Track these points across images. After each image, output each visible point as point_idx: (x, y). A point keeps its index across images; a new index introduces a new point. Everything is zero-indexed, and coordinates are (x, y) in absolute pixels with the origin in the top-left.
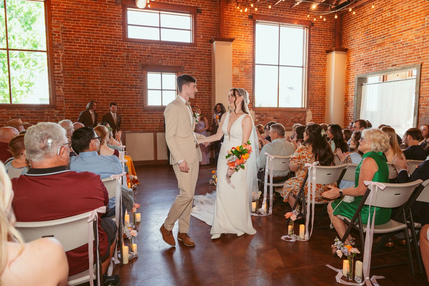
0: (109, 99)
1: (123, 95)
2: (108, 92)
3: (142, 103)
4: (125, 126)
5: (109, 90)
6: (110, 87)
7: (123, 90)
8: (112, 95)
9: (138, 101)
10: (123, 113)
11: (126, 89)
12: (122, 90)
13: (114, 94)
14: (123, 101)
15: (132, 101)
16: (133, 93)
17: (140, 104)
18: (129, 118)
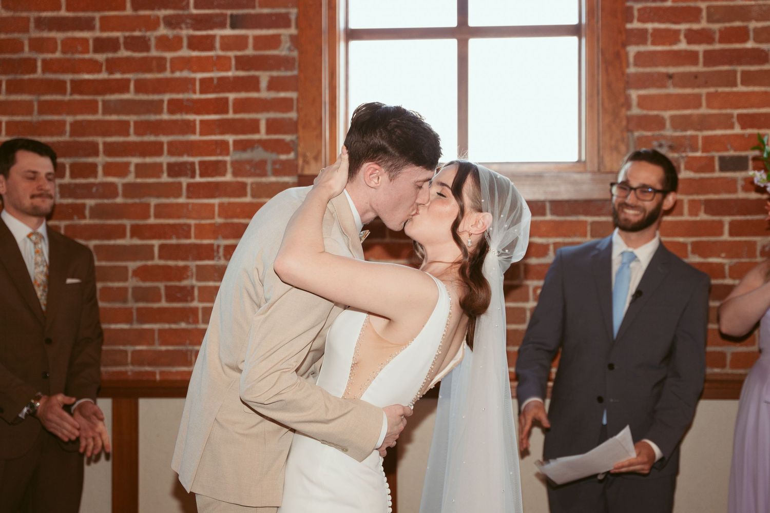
0: (35, 118)
1: (141, 87)
2: (30, 65)
3: (285, 147)
4: (144, 337)
5: (38, 45)
6: (41, 24)
7: (141, 44)
8: (59, 87)
9: (253, 127)
10: (137, 231)
11: (163, 31)
12: (132, 44)
13: (68, 77)
14: (143, 128)
15: (207, 127)
16: (221, 63)
17: (270, 156)
18: (181, 273)
